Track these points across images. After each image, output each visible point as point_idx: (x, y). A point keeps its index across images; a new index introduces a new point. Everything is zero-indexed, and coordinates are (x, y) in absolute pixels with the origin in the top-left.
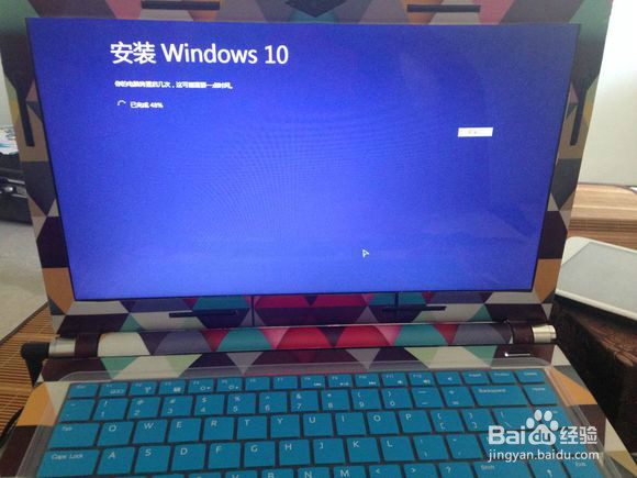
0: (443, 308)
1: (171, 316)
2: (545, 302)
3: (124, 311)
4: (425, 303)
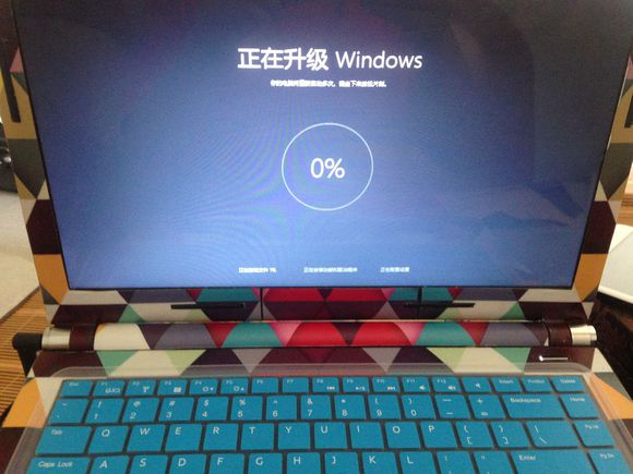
0: (471, 305)
1: (173, 307)
2: (586, 300)
3: (123, 301)
4: (451, 299)
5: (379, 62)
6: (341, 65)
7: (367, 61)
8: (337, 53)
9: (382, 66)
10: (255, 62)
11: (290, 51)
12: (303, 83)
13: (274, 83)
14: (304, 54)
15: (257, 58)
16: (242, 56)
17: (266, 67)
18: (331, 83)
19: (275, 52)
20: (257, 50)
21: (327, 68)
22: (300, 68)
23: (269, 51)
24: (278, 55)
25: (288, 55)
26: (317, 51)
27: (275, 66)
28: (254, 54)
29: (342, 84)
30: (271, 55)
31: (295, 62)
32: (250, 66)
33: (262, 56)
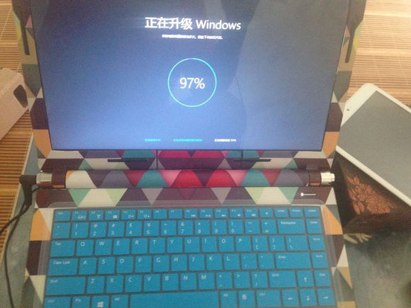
0: (269, 160)
1: (109, 161)
2: (329, 157)
3: (81, 157)
4: (258, 157)
5: (218, 26)
6: (199, 27)
7: (212, 25)
8: (197, 21)
9: (220, 28)
10: (154, 25)
11: (173, 19)
12: (179, 36)
13: (164, 36)
14: (180, 21)
15: (155, 22)
16: (147, 21)
17: (160, 27)
18: (194, 37)
19: (165, 19)
20: (155, 18)
21: (191, 29)
22: (177, 28)
23: (161, 19)
24: (167, 21)
25: (171, 21)
26: (187, 19)
27: (165, 27)
28: (154, 20)
29: (200, 37)
30: (162, 21)
31: (175, 25)
32: (152, 27)
33: (158, 21)
